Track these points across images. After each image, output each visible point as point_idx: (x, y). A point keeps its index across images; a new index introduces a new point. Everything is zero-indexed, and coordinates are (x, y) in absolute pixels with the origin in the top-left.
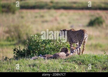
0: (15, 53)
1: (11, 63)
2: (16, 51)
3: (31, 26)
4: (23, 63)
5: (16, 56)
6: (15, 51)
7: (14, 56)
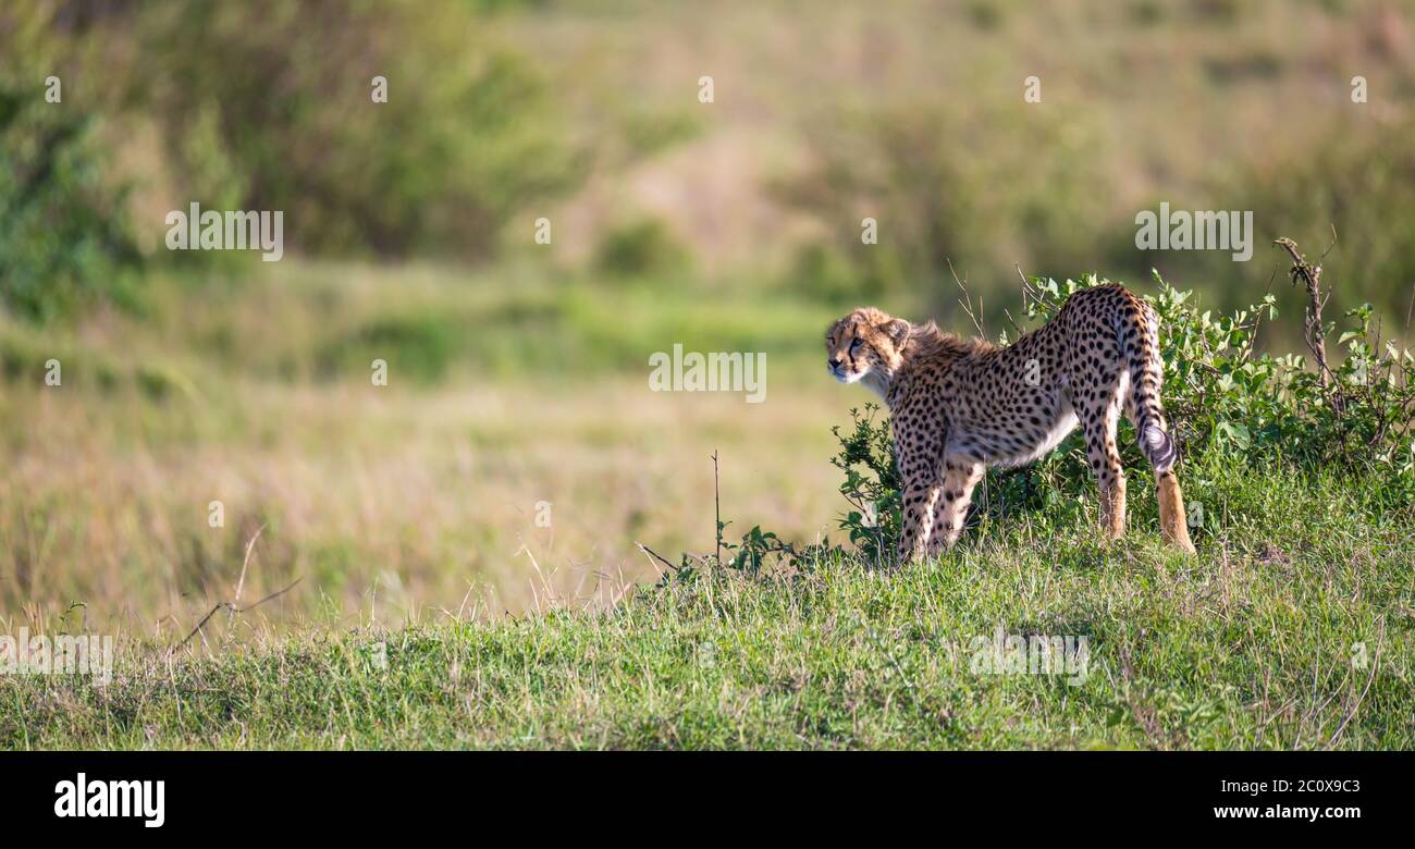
0: (862, 489)
1: (807, 599)
2: (870, 461)
3: (1075, 134)
4: (956, 606)
5: (870, 517)
6: (861, 468)
7: (855, 518)
